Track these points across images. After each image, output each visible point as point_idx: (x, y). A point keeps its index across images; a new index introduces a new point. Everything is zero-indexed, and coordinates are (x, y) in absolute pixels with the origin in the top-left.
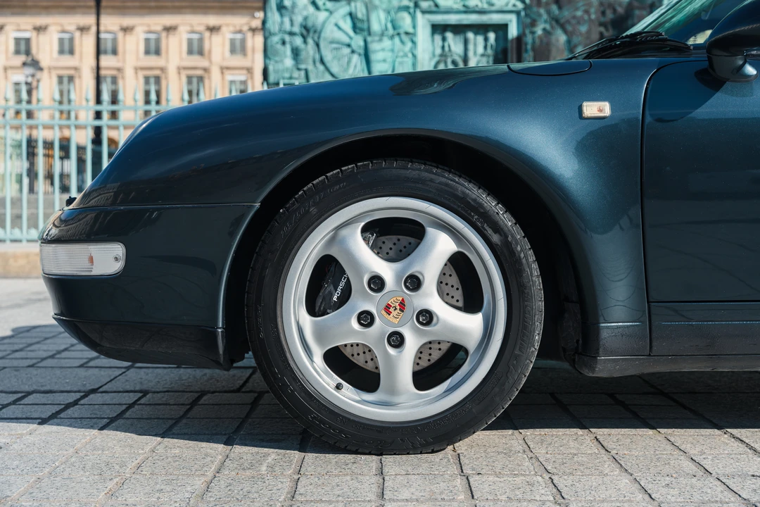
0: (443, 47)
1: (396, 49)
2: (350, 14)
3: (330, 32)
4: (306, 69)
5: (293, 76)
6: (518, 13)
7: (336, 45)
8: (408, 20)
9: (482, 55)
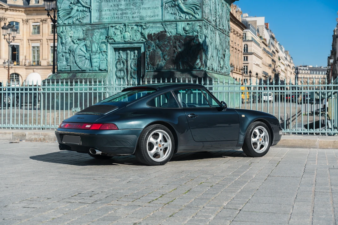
0: (119, 56)
1: (100, 58)
2: (85, 45)
3: (78, 52)
4: (70, 65)
5: (66, 68)
6: (144, 43)
7: (80, 57)
8: (105, 47)
9: (133, 59)
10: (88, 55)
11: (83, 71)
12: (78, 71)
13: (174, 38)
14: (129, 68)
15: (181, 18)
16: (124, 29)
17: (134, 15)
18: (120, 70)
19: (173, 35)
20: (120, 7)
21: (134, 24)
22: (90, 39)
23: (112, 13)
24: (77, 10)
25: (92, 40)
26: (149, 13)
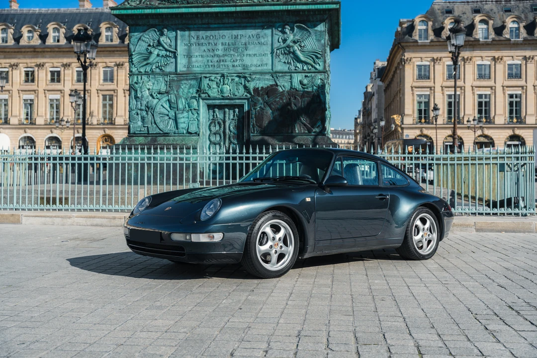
0: (213, 116)
1: (189, 117)
2: (169, 100)
3: (159, 109)
4: (148, 127)
5: (142, 130)
6: (248, 99)
7: (162, 115)
8: (195, 103)
9: (232, 119)
10: (172, 113)
11: (166, 134)
12: (158, 134)
13: (288, 94)
14: (227, 130)
15: (297, 68)
16: (222, 81)
17: (236, 64)
18: (215, 134)
19: (286, 90)
20: (217, 53)
21: (236, 75)
22: (175, 92)
23: (205, 59)
24: (158, 55)
25: (178, 94)
26: (255, 61)
